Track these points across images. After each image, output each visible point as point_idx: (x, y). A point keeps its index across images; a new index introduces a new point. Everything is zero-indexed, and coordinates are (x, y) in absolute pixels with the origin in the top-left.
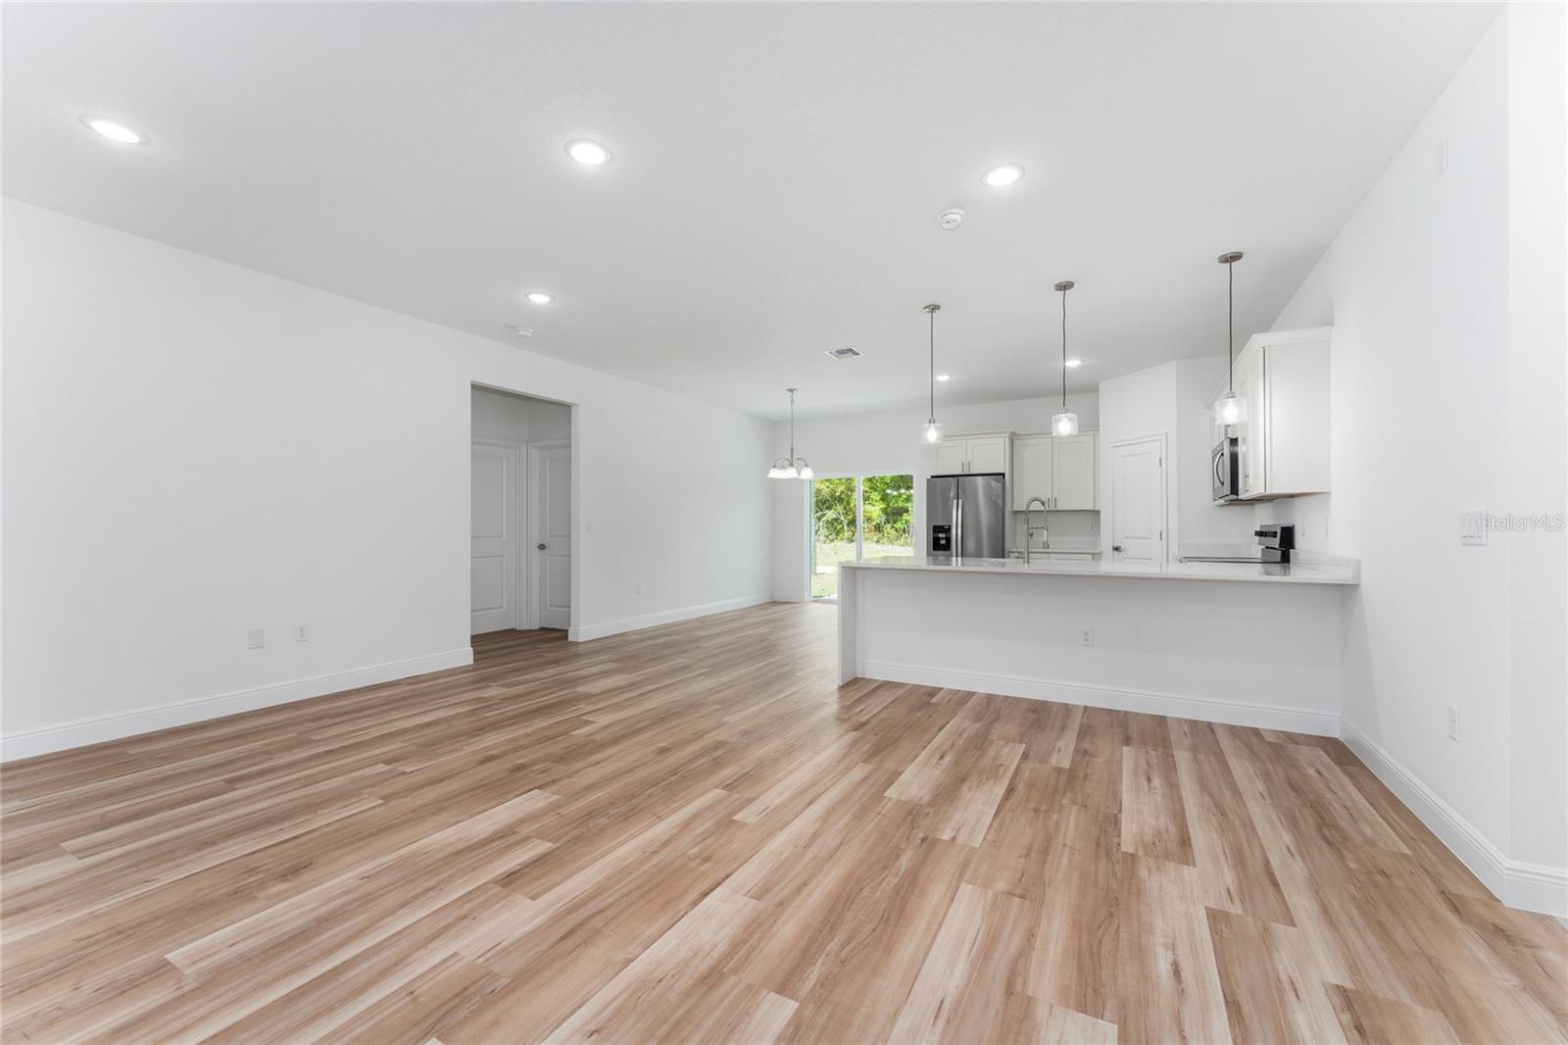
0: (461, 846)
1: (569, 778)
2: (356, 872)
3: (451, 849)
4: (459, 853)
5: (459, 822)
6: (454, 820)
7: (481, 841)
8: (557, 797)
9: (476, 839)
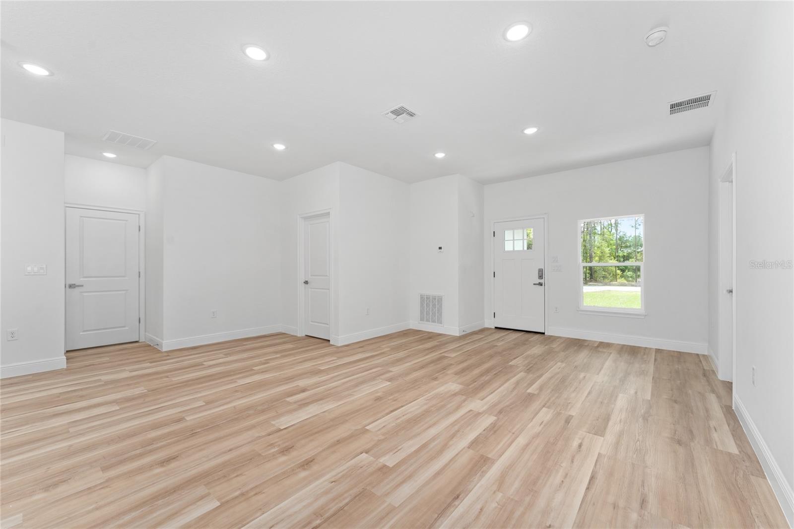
0: (321, 402)
1: (259, 437)
2: (356, 397)
3: (324, 401)
4: (321, 399)
5: (324, 412)
6: (325, 414)
7: (313, 403)
8: (273, 423)
9: (315, 404)
